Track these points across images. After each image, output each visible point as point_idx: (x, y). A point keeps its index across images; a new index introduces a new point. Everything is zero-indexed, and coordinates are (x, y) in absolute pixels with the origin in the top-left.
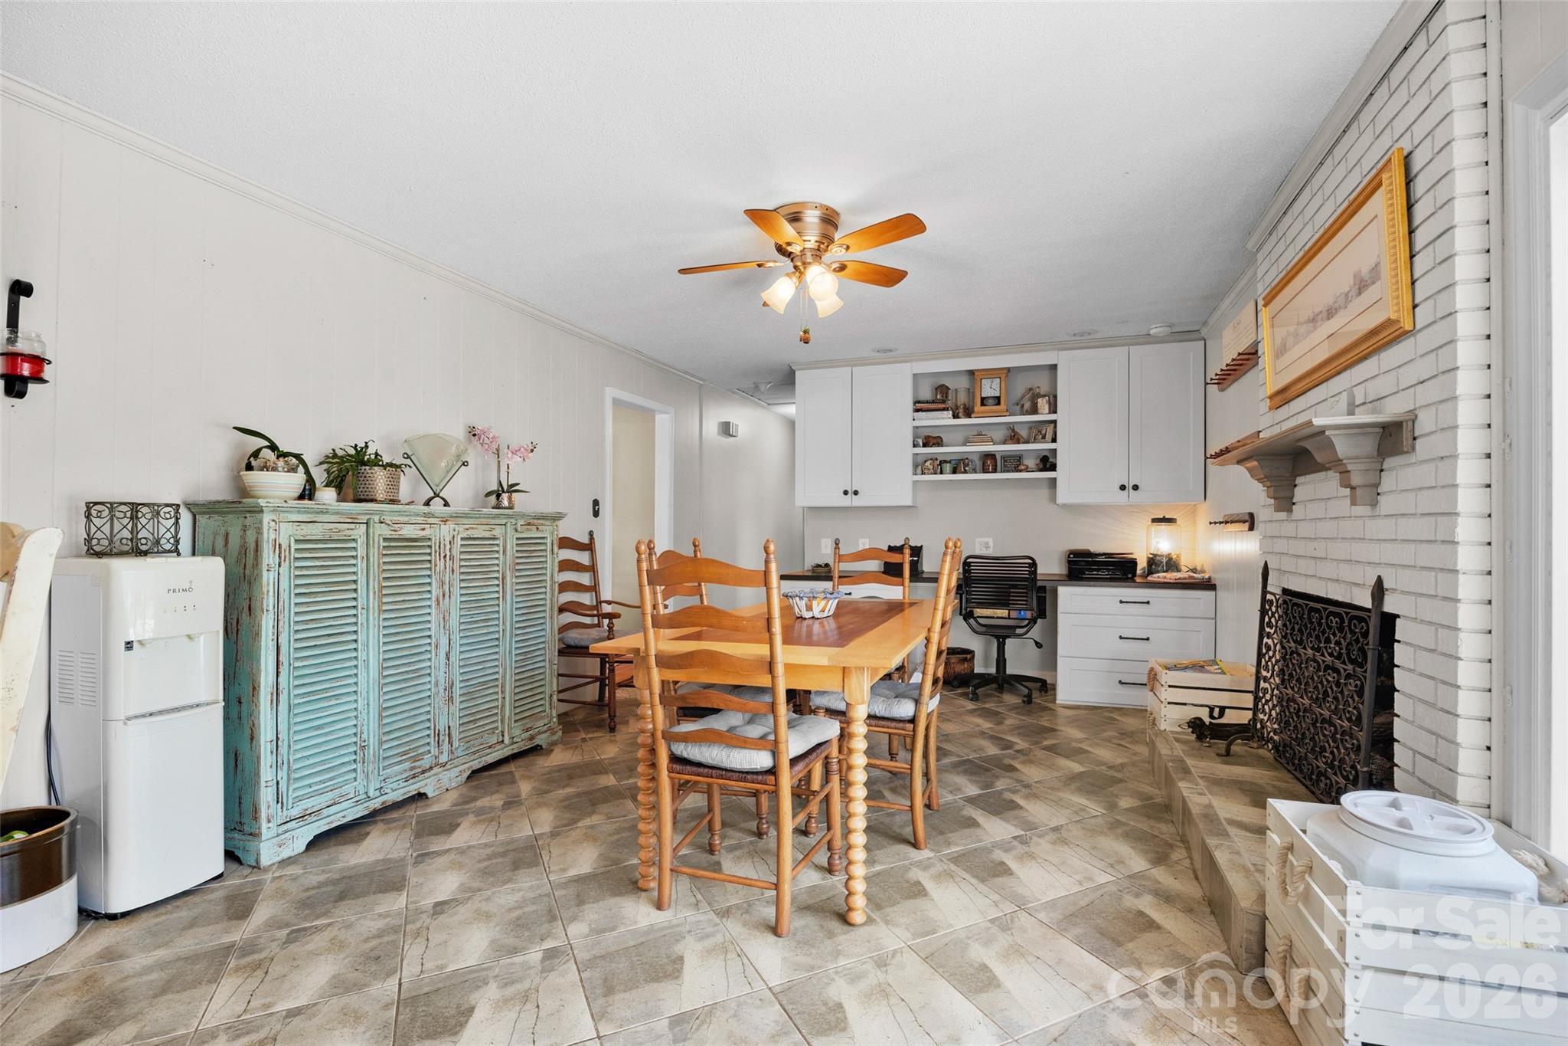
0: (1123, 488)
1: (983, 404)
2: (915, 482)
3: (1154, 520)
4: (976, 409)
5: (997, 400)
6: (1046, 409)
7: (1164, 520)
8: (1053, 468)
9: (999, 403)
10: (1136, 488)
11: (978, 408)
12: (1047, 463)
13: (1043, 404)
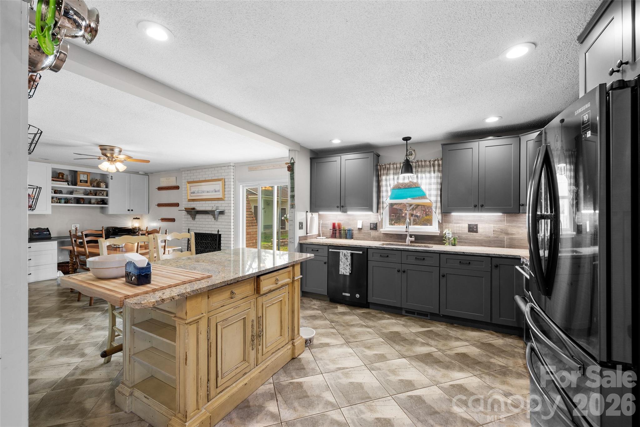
0: (129, 210)
1: (81, 182)
2: (52, 206)
3: (134, 218)
4: (78, 183)
5: (86, 182)
6: (105, 186)
7: (137, 218)
8: (106, 204)
9: (87, 183)
10: (132, 210)
11: (79, 183)
12: (104, 202)
13: (103, 185)
